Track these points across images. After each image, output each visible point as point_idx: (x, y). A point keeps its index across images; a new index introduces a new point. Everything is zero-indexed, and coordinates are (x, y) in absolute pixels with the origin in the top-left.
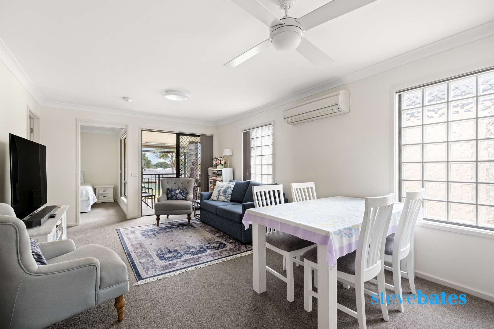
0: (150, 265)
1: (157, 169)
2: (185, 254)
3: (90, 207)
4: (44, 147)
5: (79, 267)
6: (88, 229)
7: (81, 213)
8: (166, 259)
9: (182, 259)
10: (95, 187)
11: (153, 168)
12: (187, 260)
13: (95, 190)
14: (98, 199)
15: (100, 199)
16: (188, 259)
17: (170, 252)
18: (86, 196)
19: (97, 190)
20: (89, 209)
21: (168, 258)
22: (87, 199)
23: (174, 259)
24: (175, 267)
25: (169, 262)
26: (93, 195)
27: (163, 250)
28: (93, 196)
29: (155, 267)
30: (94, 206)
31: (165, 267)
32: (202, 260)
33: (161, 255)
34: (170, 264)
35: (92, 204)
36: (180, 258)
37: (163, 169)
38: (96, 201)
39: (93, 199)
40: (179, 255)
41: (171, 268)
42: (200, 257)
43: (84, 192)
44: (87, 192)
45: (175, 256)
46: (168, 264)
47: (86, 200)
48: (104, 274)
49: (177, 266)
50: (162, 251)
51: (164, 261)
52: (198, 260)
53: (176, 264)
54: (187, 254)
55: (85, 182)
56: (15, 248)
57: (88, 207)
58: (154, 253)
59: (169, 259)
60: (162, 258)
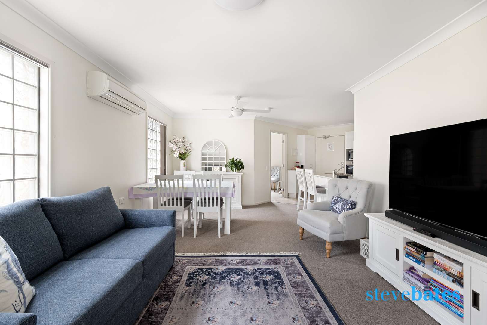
0: (291, 269)
2: (249, 273)
8: (273, 273)
9: (256, 267)
12: (253, 264)
16: (251, 265)
17: (265, 283)
21: (270, 274)
23: (264, 270)
24: (267, 260)
25: (271, 267)
27: (274, 292)
29: (285, 265)
31: (276, 262)
32: (239, 260)
33: (279, 282)
34: (270, 264)
36: (258, 269)
40: (257, 274)
41: (271, 260)
42: (238, 263)
45: (262, 274)
46: (273, 265)
49: (264, 261)
50: (276, 288)
51: (276, 270)
52: (243, 261)
53: (265, 263)
54: (247, 273)
58: (287, 290)
59: (269, 272)
60: (277, 276)
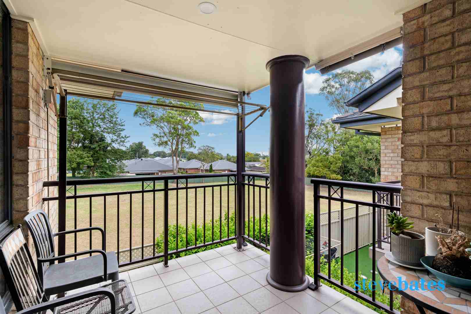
1: (155, 159)
11: (151, 158)
37: (161, 158)
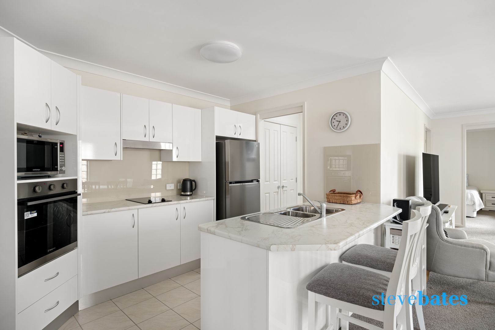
3: (476, 213)
4: (437, 157)
5: (473, 247)
6: (474, 233)
7: (467, 217)
10: (481, 192)
13: (481, 195)
14: (485, 205)
15: (488, 205)
18: (471, 200)
19: (484, 195)
20: (475, 214)
22: (473, 203)
26: (479, 200)
28: (480, 202)
30: (481, 212)
35: (478, 209)
38: (483, 207)
39: (479, 205)
43: (469, 196)
44: (472, 196)
47: (471, 204)
48: (493, 260)
55: (470, 186)
56: (435, 222)
57: (473, 212)
